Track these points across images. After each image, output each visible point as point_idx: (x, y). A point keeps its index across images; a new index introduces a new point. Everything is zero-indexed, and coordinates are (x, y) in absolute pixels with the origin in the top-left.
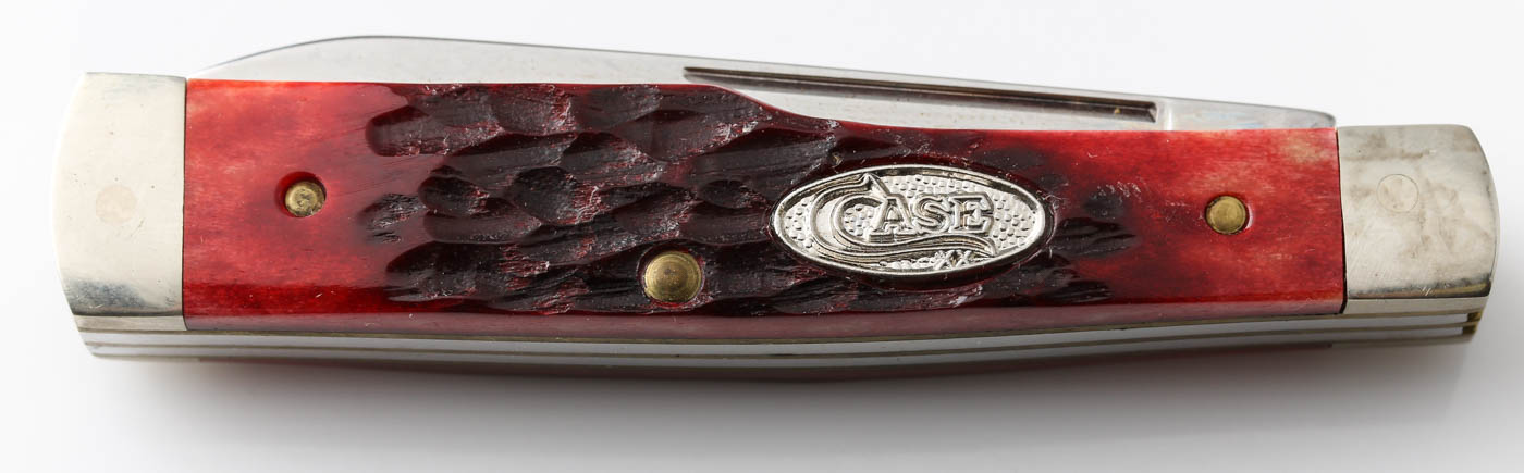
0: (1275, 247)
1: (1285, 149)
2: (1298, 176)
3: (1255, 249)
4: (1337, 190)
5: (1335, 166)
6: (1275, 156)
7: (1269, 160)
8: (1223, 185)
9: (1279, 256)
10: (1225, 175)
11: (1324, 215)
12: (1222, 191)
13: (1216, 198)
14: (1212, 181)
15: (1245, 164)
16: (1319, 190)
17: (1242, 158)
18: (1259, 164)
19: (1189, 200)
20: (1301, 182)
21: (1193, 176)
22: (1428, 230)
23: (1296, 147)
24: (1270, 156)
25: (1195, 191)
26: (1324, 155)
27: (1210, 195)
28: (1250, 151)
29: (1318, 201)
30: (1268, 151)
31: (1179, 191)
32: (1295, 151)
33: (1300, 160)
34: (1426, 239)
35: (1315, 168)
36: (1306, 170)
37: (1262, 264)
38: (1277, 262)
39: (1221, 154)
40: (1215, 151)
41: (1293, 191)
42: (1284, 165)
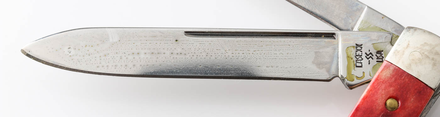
0: (409, 99)
1: (383, 77)
2: (393, 79)
3: (406, 104)
4: (404, 72)
5: (397, 68)
6: (383, 81)
7: (384, 83)
8: (383, 100)
9: (412, 99)
10: (381, 97)
11: (409, 80)
12: (385, 101)
13: (385, 104)
14: (380, 102)
15: (381, 90)
16: (401, 76)
17: (378, 90)
18: (383, 86)
19: (382, 111)
20: (396, 80)
21: (376, 106)
22: (431, 57)
23: (384, 74)
24: (383, 82)
25: (380, 108)
26: (392, 68)
27: (384, 105)
28: (378, 86)
29: (404, 79)
30: (381, 82)
31: (378, 112)
32: (386, 75)
33: (389, 76)
34: (433, 59)
35: (394, 73)
36: (393, 76)
37: (412, 105)
38: (414, 101)
39: (374, 94)
40: (372, 95)
41: (397, 83)
42: (388, 81)
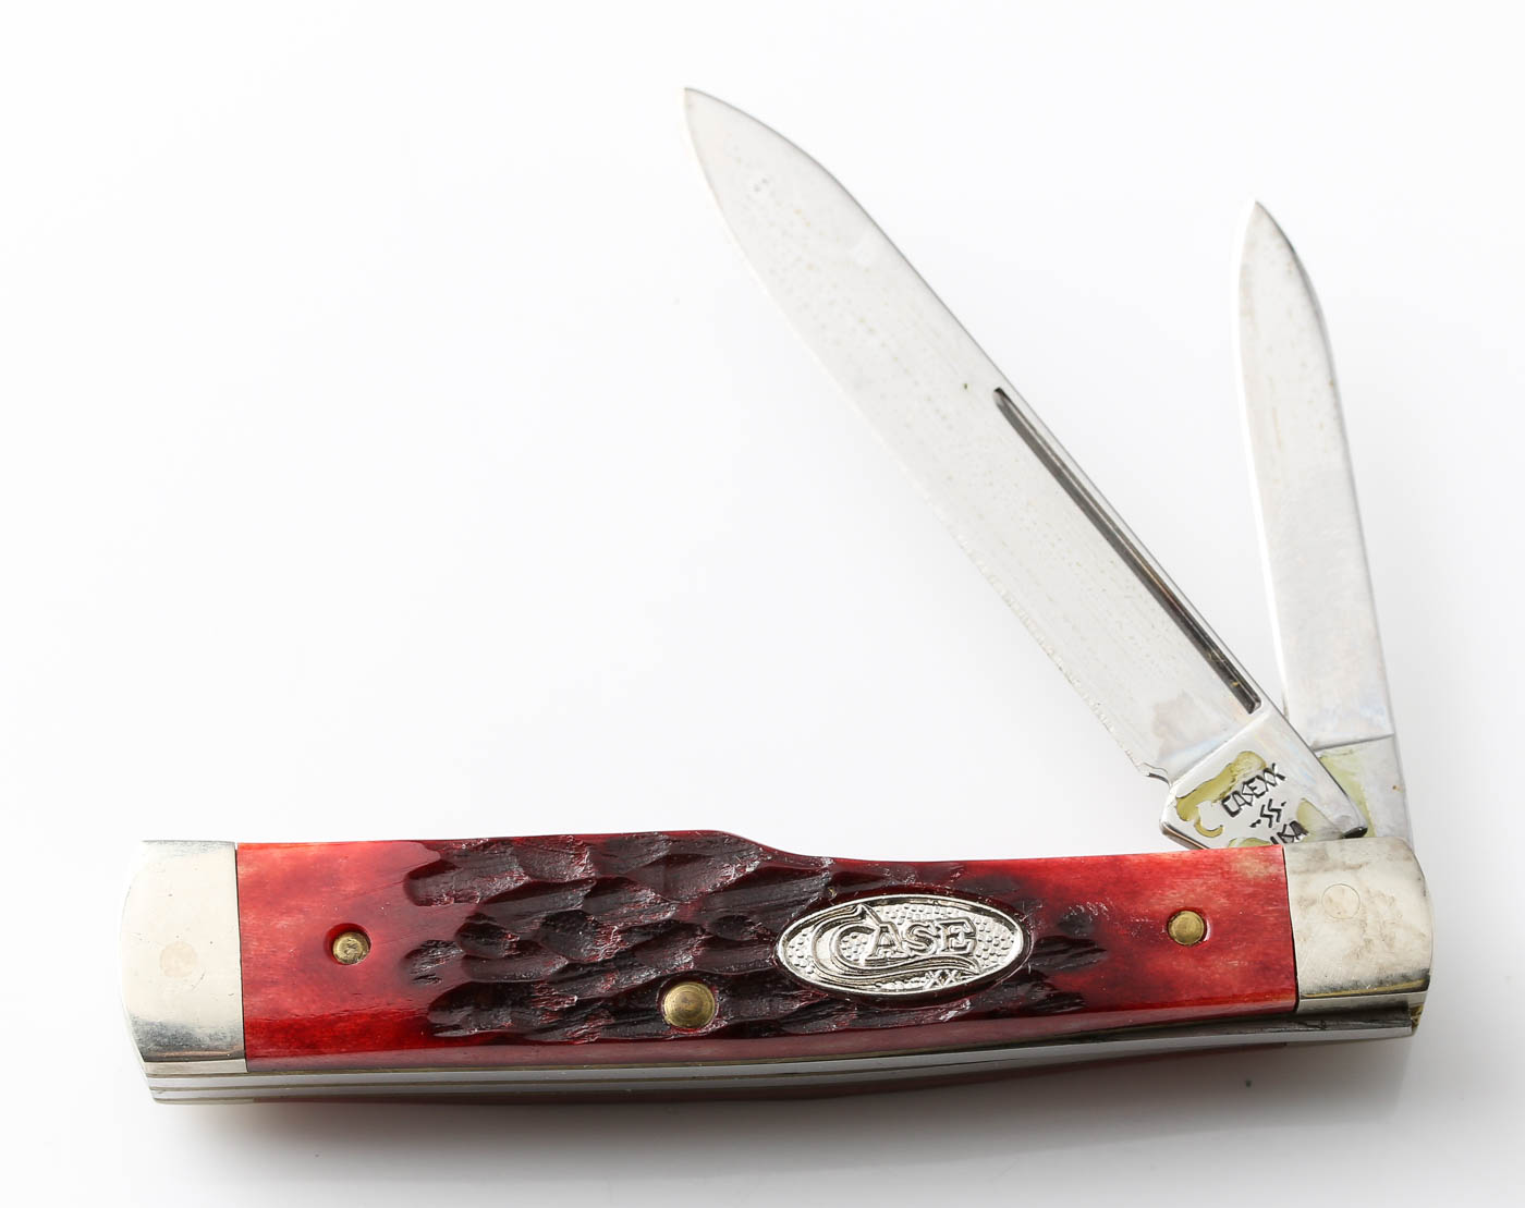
0: (1232, 955)
1: (1236, 866)
2: (1250, 890)
3: (1213, 957)
4: (1286, 901)
5: (1283, 879)
6: (1228, 872)
7: (1223, 876)
8: (1182, 901)
9: (1236, 963)
10: (1184, 892)
11: (1275, 924)
12: (1182, 907)
13: (1176, 913)
14: (1172, 898)
15: (1201, 881)
16: (1269, 901)
17: (1197, 876)
18: (1213, 881)
19: (1152, 916)
20: (1252, 896)
21: (1154, 894)
22: (1370, 933)
23: (1247, 864)
24: (1223, 873)
25: (1157, 907)
26: (1273, 870)
27: (1171, 911)
28: (1205, 869)
29: (1268, 912)
30: (1221, 868)
31: (1142, 909)
32: (1247, 867)
33: (1250, 876)
34: (1368, 942)
35: (1264, 882)
36: (1257, 885)
37: (1220, 971)
38: (1234, 968)
39: (1178, 873)
40: (1173, 870)
41: (1246, 904)
42: (1237, 881)
